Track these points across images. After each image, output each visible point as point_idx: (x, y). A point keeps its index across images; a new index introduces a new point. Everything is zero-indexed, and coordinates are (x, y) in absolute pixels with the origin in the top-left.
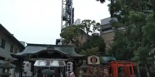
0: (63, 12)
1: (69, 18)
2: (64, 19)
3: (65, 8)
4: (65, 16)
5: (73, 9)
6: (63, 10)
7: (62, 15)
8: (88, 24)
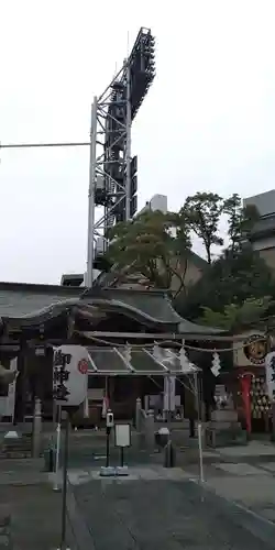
0: (93, 173)
1: (118, 196)
2: (99, 197)
3: (103, 159)
4: (101, 186)
5: (135, 159)
6: (94, 162)
7: (93, 185)
8: (208, 210)
